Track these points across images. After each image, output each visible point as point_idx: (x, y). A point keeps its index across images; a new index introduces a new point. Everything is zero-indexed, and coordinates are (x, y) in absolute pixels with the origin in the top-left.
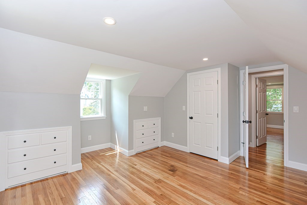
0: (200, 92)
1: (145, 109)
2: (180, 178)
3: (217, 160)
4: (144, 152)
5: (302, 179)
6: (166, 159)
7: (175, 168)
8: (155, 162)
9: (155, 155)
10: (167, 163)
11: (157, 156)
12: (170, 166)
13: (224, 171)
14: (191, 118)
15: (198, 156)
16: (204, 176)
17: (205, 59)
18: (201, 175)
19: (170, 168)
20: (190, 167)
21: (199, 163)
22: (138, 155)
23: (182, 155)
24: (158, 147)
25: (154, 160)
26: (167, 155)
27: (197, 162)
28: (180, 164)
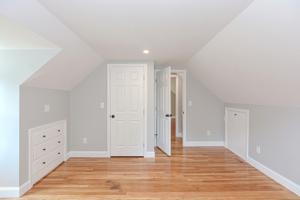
0: (124, 87)
1: (47, 108)
2: (133, 193)
3: (143, 157)
4: (44, 178)
5: (199, 152)
6: (91, 176)
7: (115, 182)
8: (81, 186)
9: (70, 176)
10: (98, 180)
11: (74, 175)
12: (106, 184)
13: (159, 165)
14: (113, 117)
15: (123, 159)
16: (150, 178)
17: (146, 52)
18: (146, 178)
19: (109, 185)
20: (129, 175)
21: (131, 166)
22: (36, 186)
23: (105, 162)
24: (64, 162)
25: (78, 184)
26: (88, 169)
27: (129, 165)
28: (114, 175)
